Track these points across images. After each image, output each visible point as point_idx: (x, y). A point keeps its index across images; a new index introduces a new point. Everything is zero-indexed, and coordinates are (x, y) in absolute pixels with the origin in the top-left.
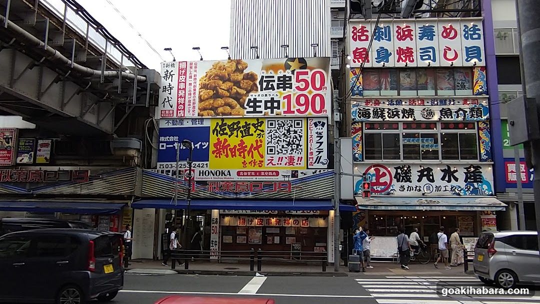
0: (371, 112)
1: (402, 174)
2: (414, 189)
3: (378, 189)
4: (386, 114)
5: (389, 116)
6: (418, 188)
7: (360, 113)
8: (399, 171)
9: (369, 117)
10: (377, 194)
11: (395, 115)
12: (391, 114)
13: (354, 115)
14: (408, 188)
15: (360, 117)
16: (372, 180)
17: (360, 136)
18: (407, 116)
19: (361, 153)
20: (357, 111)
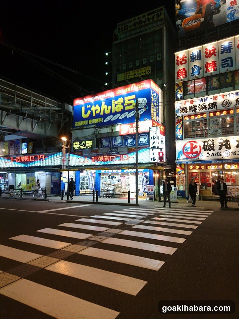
0: (188, 108)
1: (208, 146)
2: (216, 154)
3: (192, 156)
4: (198, 108)
5: (200, 109)
6: (219, 154)
7: (181, 110)
8: (206, 144)
9: (186, 112)
10: (191, 159)
11: (203, 108)
12: (201, 108)
13: (177, 112)
14: (212, 154)
15: (181, 113)
16: (188, 151)
17: (181, 125)
18: (212, 107)
19: (181, 135)
20: (179, 109)
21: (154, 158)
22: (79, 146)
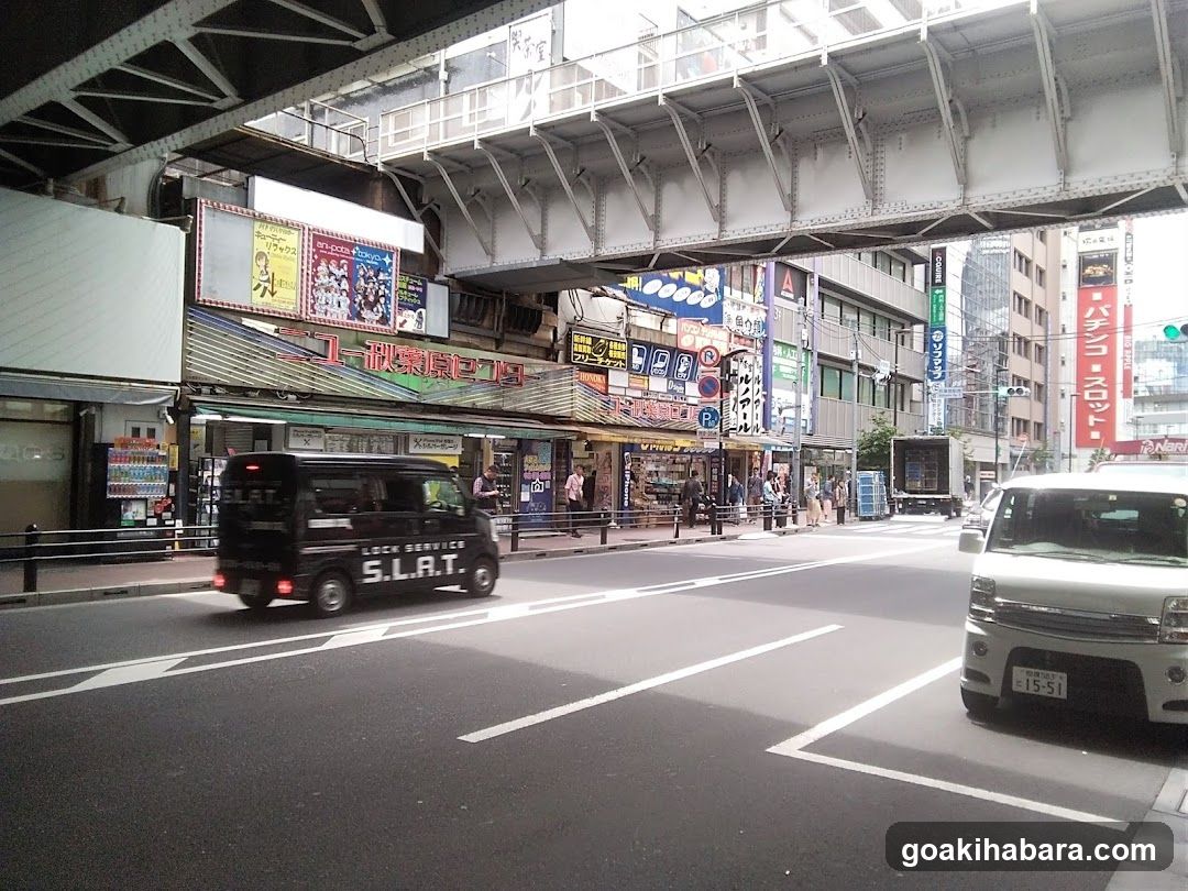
21: (746, 425)
22: (589, 350)
